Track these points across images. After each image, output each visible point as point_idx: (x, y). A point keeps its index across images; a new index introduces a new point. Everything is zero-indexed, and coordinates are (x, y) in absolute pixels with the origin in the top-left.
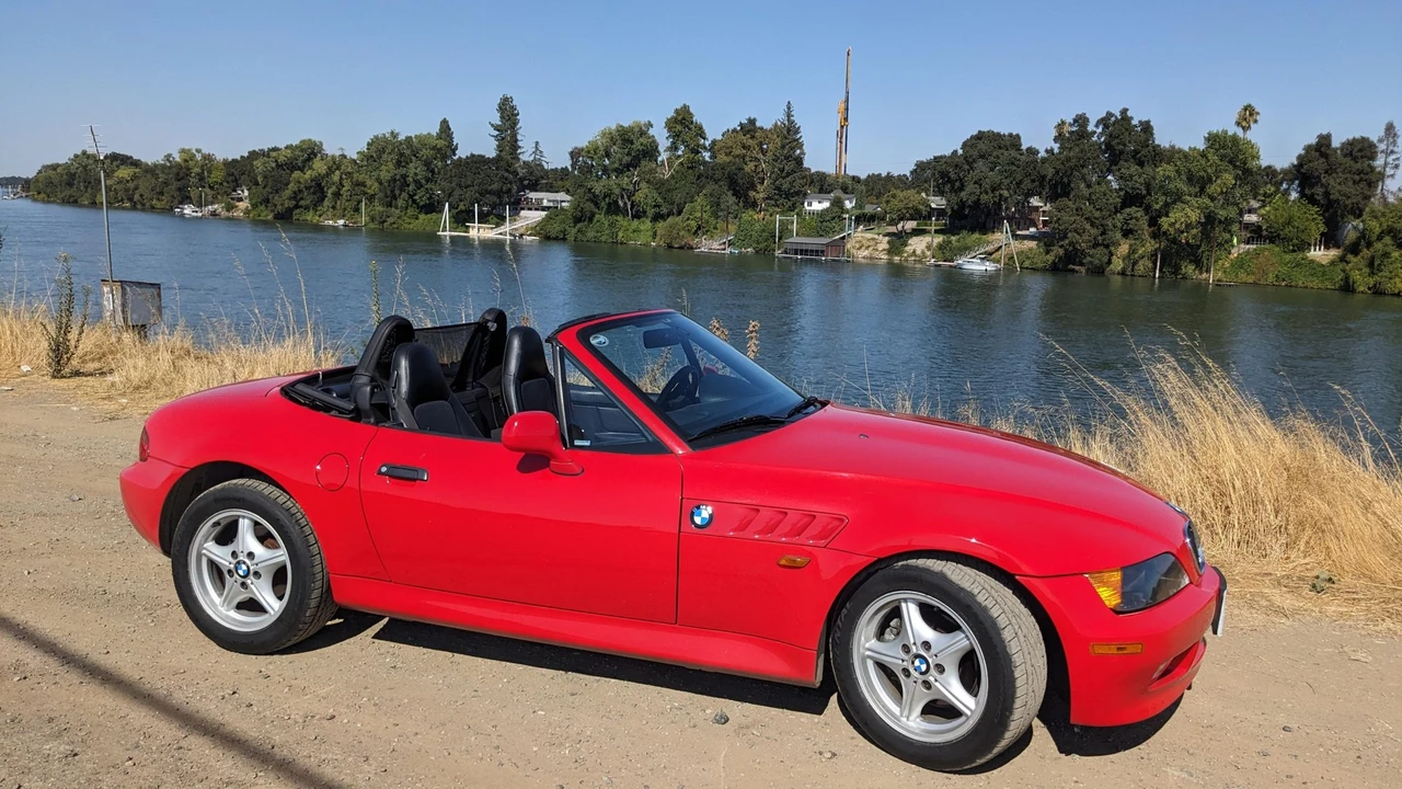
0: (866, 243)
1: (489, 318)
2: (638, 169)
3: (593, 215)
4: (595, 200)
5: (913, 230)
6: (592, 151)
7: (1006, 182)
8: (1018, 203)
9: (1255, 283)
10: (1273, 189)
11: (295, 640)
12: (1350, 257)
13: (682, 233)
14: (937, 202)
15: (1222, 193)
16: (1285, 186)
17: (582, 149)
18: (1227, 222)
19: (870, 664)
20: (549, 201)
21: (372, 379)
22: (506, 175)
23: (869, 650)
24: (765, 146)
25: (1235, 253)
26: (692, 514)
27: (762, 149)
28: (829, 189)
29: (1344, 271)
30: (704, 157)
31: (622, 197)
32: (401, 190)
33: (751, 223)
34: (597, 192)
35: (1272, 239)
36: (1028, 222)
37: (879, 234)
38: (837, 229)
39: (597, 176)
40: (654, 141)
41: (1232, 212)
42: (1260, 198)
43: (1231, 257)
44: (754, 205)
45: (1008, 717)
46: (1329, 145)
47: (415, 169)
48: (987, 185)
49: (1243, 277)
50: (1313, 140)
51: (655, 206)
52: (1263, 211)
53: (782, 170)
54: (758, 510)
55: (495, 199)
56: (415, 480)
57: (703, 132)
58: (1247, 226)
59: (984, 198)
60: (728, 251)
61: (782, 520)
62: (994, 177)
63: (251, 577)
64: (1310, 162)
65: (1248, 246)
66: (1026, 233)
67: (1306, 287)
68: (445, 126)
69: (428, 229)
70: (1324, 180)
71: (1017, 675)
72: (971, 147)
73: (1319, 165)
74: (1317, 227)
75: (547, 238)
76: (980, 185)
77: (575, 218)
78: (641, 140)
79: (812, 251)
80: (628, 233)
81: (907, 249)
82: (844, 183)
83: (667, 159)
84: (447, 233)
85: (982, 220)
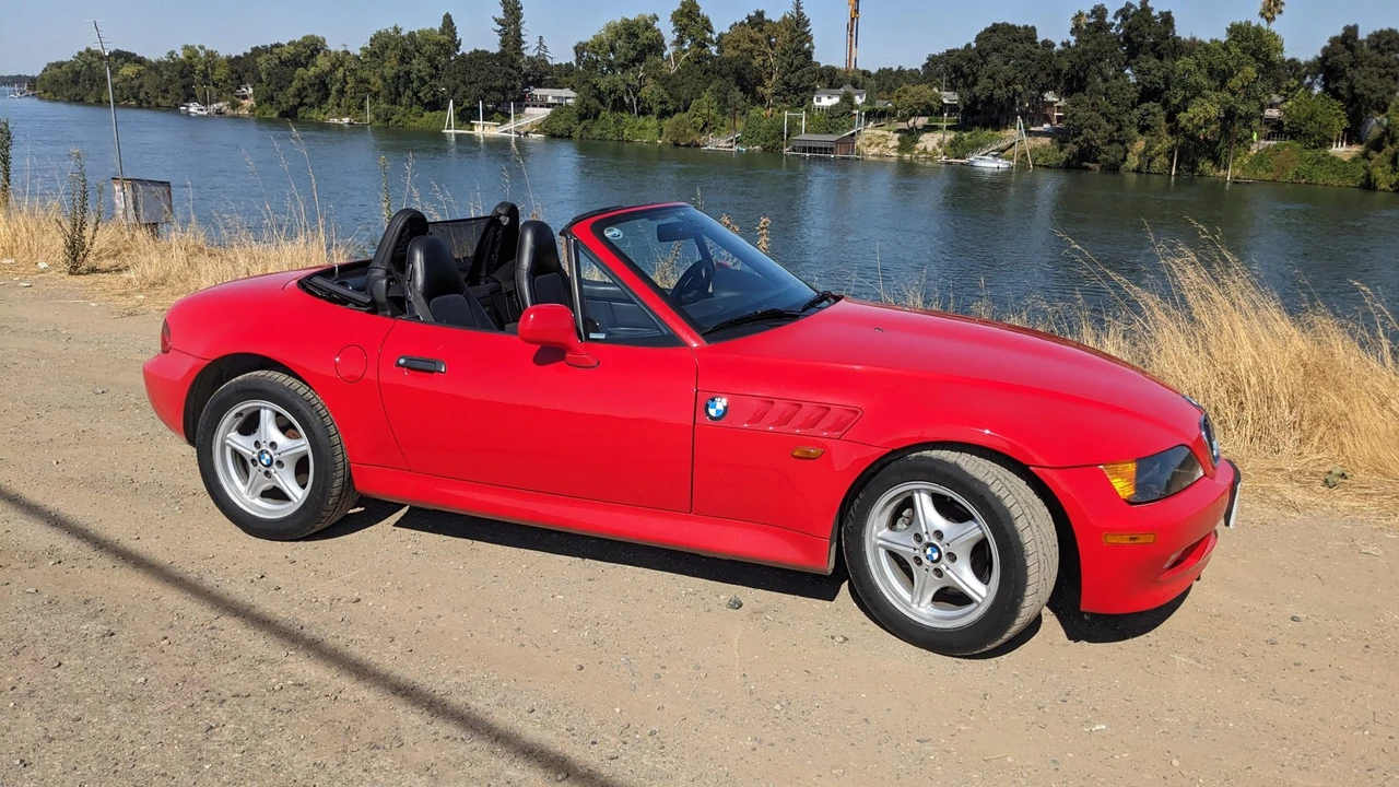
0: (876, 141)
1: (501, 212)
2: (644, 64)
3: (599, 112)
4: (600, 96)
5: (925, 126)
6: (596, 47)
7: (1020, 76)
8: (1032, 99)
9: (1274, 180)
10: (1296, 83)
11: (319, 527)
12: (1373, 153)
13: (687, 131)
14: (949, 97)
15: (1243, 87)
16: (1308, 80)
17: (587, 44)
18: (1248, 118)
19: (882, 552)
20: (554, 97)
21: (388, 272)
23: (881, 538)
24: (773, 40)
25: (1254, 149)
26: (707, 406)
27: (770, 43)
28: (839, 84)
29: (1365, 168)
30: (711, 52)
32: (406, 87)
33: (759, 120)
34: (602, 88)
35: (1294, 134)
36: (1042, 119)
37: (889, 131)
38: (847, 125)
39: (602, 71)
40: (660, 35)
41: (1253, 107)
42: (1282, 92)
43: (1251, 153)
44: (762, 101)
45: (1019, 604)
46: (1355, 38)
47: (419, 65)
48: (1000, 79)
49: (1261, 173)
50: (1339, 32)
51: (661, 103)
52: (1284, 106)
53: (791, 65)
54: (773, 403)
55: (499, 96)
56: (432, 372)
57: (710, 25)
58: (1268, 121)
59: (998, 93)
60: (735, 149)
61: (795, 414)
62: (1008, 71)
63: (274, 466)
64: (1335, 54)
65: (1268, 143)
66: (1040, 129)
67: (1327, 185)
68: (448, 21)
69: (432, 127)
70: (1349, 74)
71: (1029, 563)
72: (985, 39)
73: (1344, 57)
74: (1341, 123)
75: (552, 136)
76: (994, 80)
77: (580, 115)
78: (647, 34)
79: (821, 148)
80: (635, 130)
81: (918, 146)
82: (854, 77)
83: (674, 54)
84: (452, 131)
85: (995, 116)
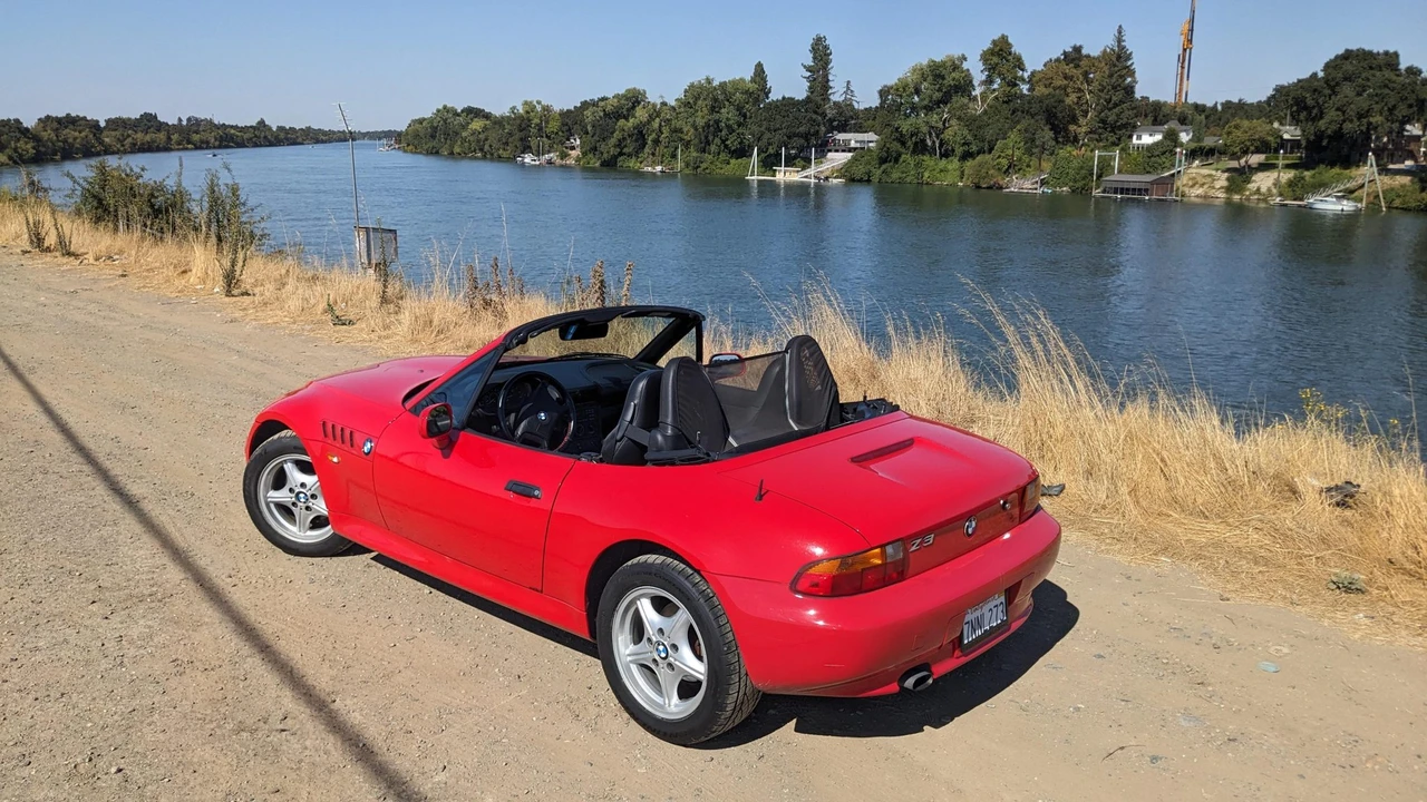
0: (1201, 180)
2: (949, 105)
3: (899, 155)
4: (902, 139)
5: (1260, 164)
6: (900, 89)
7: (1377, 107)
8: (1391, 132)
13: (990, 173)
14: (1290, 132)
17: (892, 88)
20: (856, 142)
27: (1086, 79)
28: (1165, 119)
30: (1021, 90)
31: (930, 134)
32: (715, 136)
33: (1069, 159)
34: (904, 131)
36: (1404, 154)
37: (1217, 170)
38: (1167, 164)
39: (905, 114)
44: (1074, 140)
47: (728, 114)
48: (1352, 111)
51: (964, 144)
53: (1109, 101)
55: (803, 141)
57: (1022, 63)
59: (1348, 126)
60: (1040, 191)
62: (1363, 103)
66: (1401, 166)
68: (759, 70)
69: (738, 173)
72: (1335, 67)
75: (852, 180)
77: (880, 158)
78: (953, 75)
79: (1134, 189)
80: (935, 173)
81: (1250, 186)
82: (1182, 113)
83: (981, 94)
84: (754, 177)
85: (1345, 150)
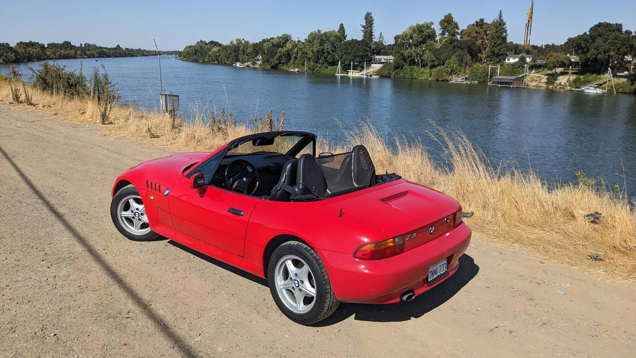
0: (535, 79)
2: (425, 44)
3: (403, 66)
4: (404, 59)
5: (561, 72)
6: (404, 37)
7: (612, 48)
8: (618, 59)
13: (443, 74)
14: (574, 58)
17: (400, 36)
20: (384, 60)
22: (366, 48)
27: (486, 33)
28: (520, 52)
30: (457, 38)
31: (417, 57)
32: (322, 56)
33: (478, 69)
34: (405, 55)
36: (624, 69)
37: (542, 74)
38: (521, 72)
39: (406, 47)
44: (480, 60)
47: (327, 46)
48: (601, 50)
53: (495, 43)
55: (360, 59)
57: (458, 26)
59: (599, 56)
60: (465, 83)
62: (606, 46)
66: (622, 74)
68: (342, 27)
69: (332, 73)
72: (594, 30)
75: (382, 76)
76: (598, 50)
77: (395, 67)
78: (427, 30)
79: (506, 83)
80: (419, 74)
81: (557, 82)
82: (527, 49)
83: (439, 39)
84: (339, 75)
85: (598, 68)
